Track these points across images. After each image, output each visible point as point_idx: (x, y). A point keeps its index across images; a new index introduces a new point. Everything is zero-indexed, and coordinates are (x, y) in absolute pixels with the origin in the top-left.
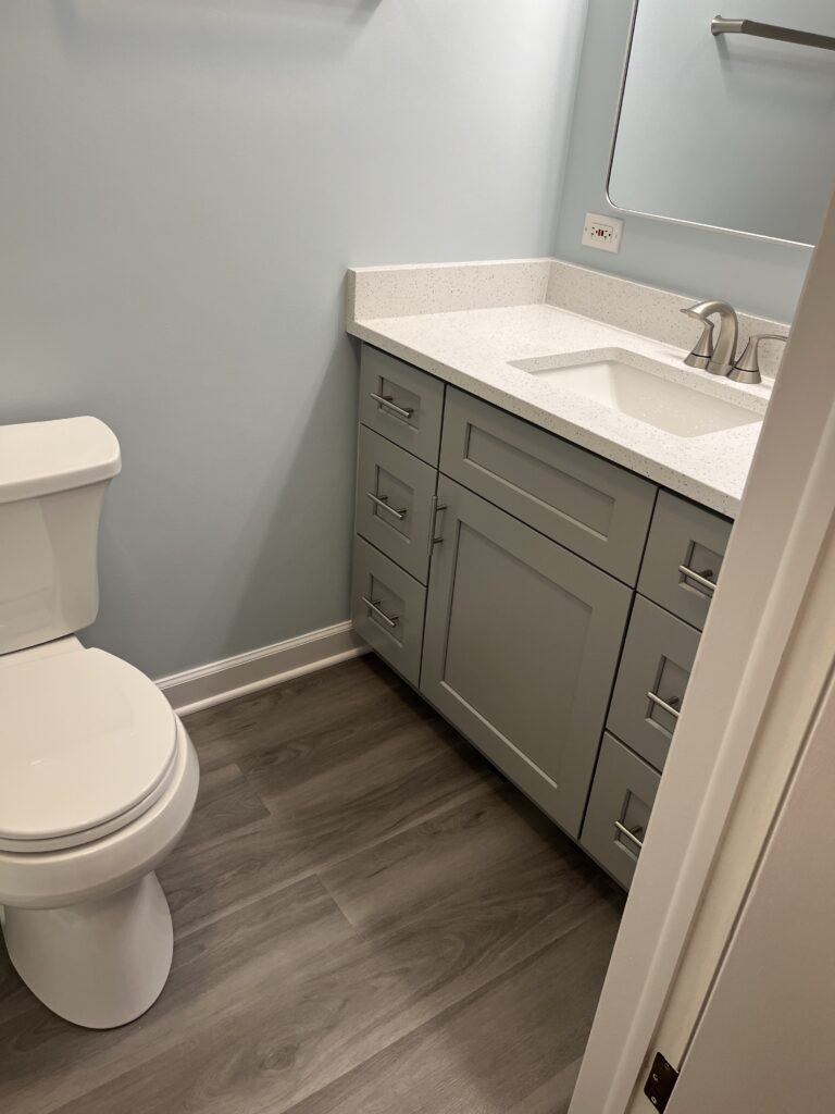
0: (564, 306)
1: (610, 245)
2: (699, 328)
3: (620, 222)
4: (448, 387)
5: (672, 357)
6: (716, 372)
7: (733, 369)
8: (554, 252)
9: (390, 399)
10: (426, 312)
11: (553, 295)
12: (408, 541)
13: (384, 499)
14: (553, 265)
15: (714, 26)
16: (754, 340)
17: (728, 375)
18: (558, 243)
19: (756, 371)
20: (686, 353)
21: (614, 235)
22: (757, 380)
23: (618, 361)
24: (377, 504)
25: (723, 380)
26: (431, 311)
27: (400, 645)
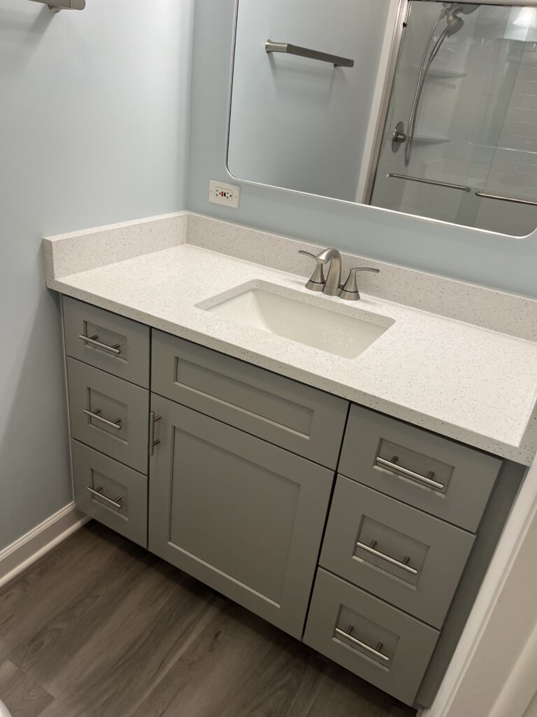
0: (202, 245)
1: (233, 203)
2: (313, 264)
3: (237, 188)
4: (153, 330)
5: (296, 283)
6: (330, 293)
7: (342, 290)
8: (187, 206)
9: (95, 338)
10: (107, 264)
11: (192, 237)
12: (126, 443)
13: (98, 412)
14: (189, 216)
15: (267, 47)
16: (354, 271)
17: (339, 296)
18: (189, 201)
19: (357, 292)
20: (306, 280)
21: (234, 197)
22: (358, 298)
23: (259, 289)
24: (91, 416)
25: (335, 299)
26: (111, 262)
27: (126, 519)
